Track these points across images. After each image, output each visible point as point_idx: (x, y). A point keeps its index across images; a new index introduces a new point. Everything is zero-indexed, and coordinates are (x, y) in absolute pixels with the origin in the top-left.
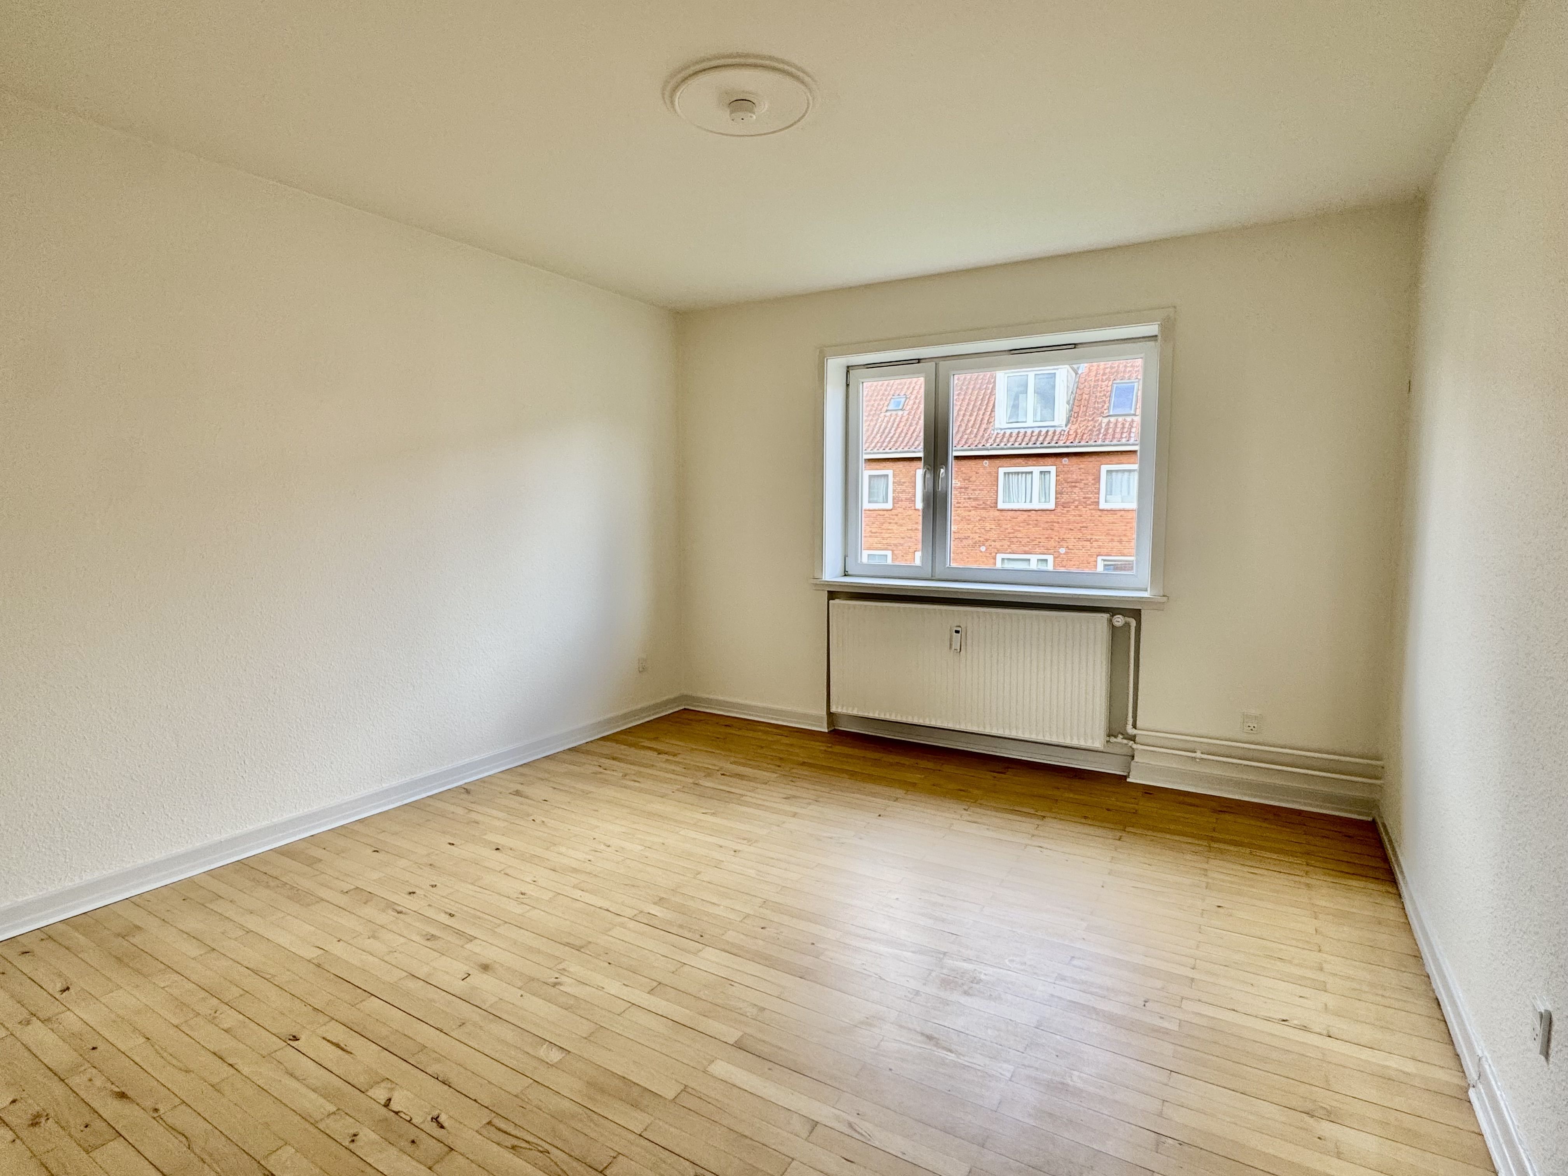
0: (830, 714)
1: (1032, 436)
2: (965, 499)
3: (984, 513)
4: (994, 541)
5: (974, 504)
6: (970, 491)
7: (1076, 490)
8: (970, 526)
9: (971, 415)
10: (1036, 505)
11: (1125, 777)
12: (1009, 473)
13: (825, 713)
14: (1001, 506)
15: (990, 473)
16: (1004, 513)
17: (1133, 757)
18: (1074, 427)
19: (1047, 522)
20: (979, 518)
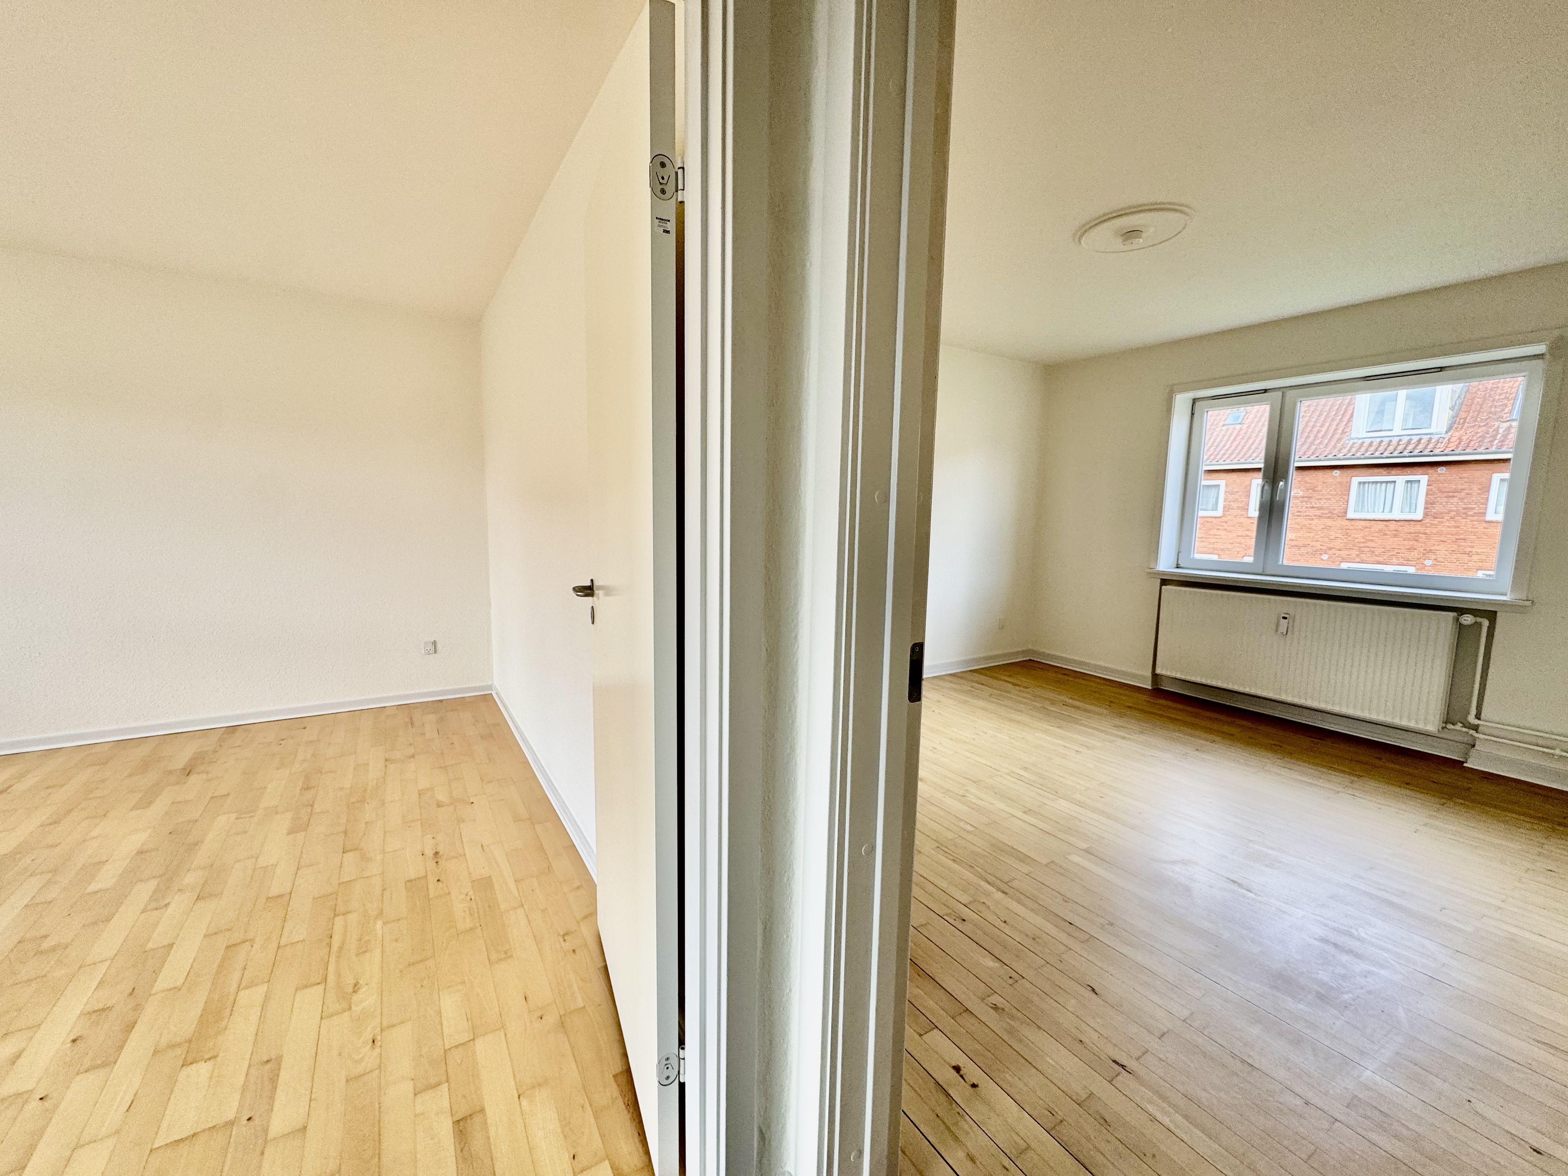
0: (1155, 677)
1: (1399, 445)
2: (1307, 507)
3: (1329, 522)
4: (1340, 550)
5: (1318, 513)
6: (1313, 500)
7: (1455, 500)
8: (1311, 535)
9: (1322, 426)
10: (1396, 515)
11: (1463, 762)
12: (1364, 483)
13: (1150, 674)
14: (1351, 515)
15: (1340, 483)
16: (1353, 523)
17: (1474, 746)
18: (1457, 434)
19: (1410, 533)
20: (1323, 527)
